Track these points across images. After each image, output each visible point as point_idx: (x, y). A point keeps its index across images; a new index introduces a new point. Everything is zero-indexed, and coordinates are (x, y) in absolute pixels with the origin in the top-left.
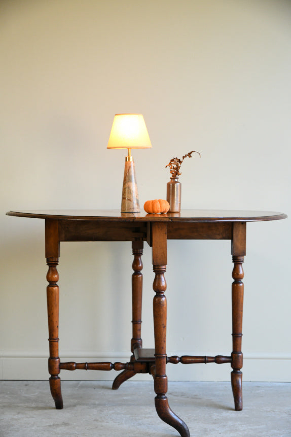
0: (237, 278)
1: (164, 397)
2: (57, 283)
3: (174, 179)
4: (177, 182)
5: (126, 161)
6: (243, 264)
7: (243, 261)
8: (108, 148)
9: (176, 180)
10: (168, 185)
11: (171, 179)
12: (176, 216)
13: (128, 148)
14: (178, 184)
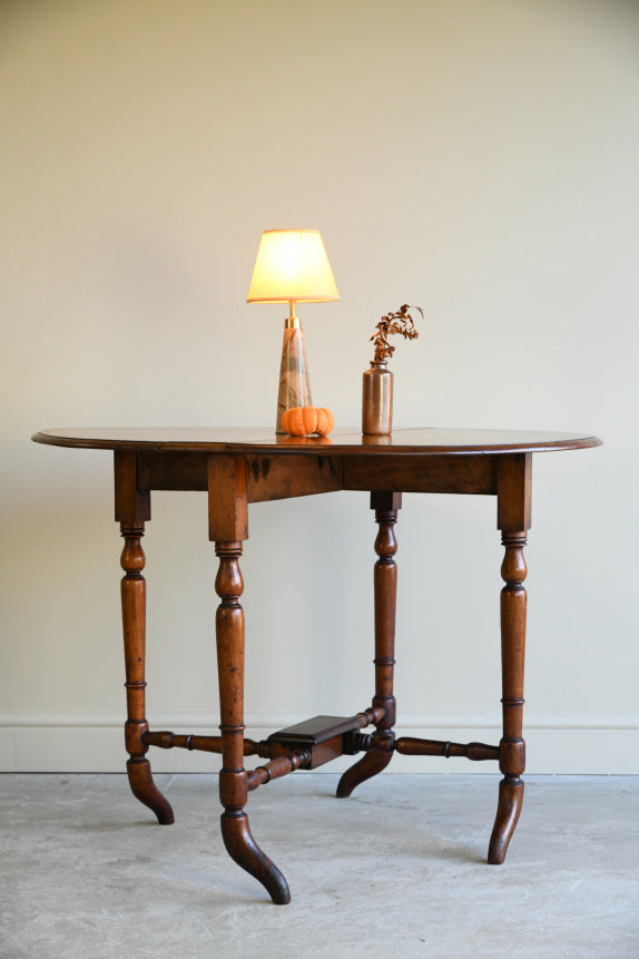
0: (512, 579)
1: (239, 813)
2: (142, 573)
3: (378, 364)
4: (385, 371)
5: (287, 327)
6: (525, 548)
7: (523, 542)
8: (249, 301)
9: (383, 367)
10: (366, 377)
11: (372, 363)
12: (383, 441)
13: (291, 300)
14: (387, 375)
